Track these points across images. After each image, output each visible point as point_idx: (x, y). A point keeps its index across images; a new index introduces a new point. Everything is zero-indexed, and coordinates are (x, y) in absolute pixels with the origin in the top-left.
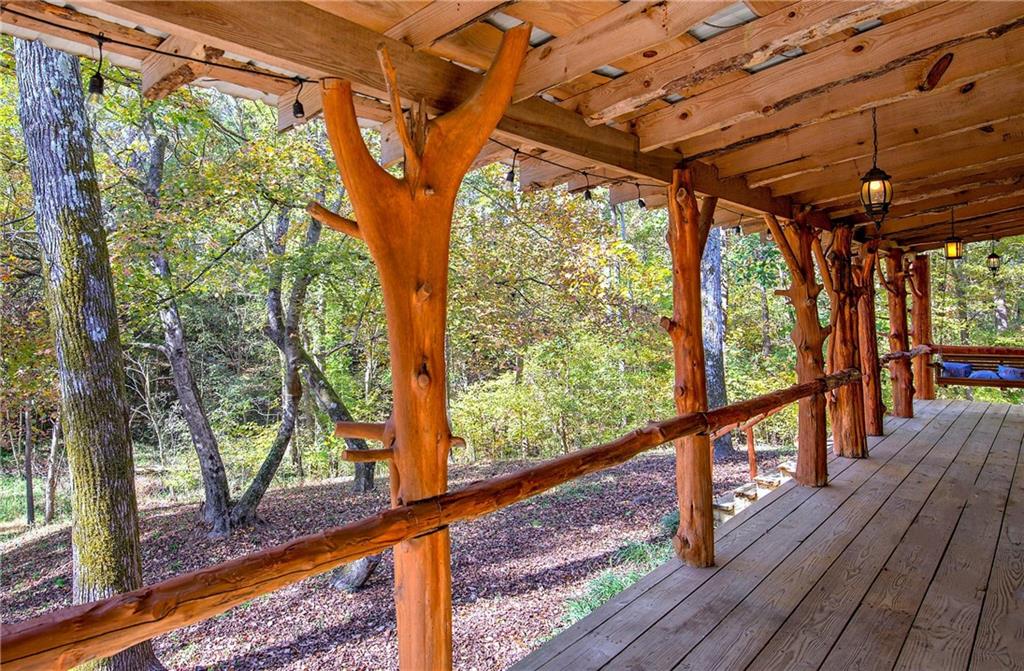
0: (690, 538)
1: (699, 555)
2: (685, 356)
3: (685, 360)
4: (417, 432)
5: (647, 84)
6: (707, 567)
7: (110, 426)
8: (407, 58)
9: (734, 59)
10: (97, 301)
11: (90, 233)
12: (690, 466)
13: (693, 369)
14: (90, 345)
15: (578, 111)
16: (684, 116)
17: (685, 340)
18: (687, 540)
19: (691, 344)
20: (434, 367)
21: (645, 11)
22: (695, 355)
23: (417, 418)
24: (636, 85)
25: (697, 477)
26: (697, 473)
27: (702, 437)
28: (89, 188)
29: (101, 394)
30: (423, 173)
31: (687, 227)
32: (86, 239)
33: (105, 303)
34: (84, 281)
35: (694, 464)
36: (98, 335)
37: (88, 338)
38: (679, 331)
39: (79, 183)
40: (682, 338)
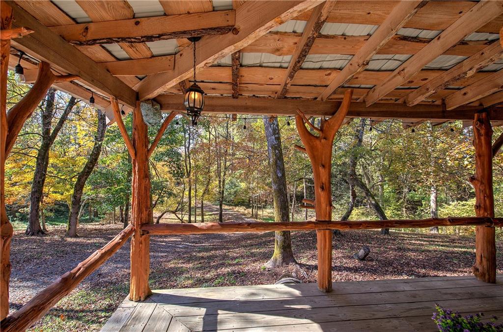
0: (480, 268)
1: (484, 277)
2: (480, 193)
3: (480, 195)
4: (320, 203)
5: (428, 89)
6: (489, 282)
7: (282, 197)
8: (321, 104)
9: (459, 75)
10: (279, 167)
11: (278, 150)
12: (481, 239)
13: (484, 199)
14: (278, 177)
15: (405, 102)
16: (465, 94)
17: (480, 186)
18: (478, 269)
19: (484, 188)
20: (325, 187)
21: (398, 73)
22: (485, 193)
23: (321, 200)
24: (424, 90)
25: (485, 245)
26: (485, 243)
27: (489, 228)
28: (278, 139)
29: (280, 189)
30: (324, 135)
31: (482, 138)
32: (277, 151)
33: (281, 167)
34: (276, 162)
35: (483, 238)
36: (280, 175)
37: (277, 176)
38: (477, 182)
39: (275, 138)
40: (479, 185)
